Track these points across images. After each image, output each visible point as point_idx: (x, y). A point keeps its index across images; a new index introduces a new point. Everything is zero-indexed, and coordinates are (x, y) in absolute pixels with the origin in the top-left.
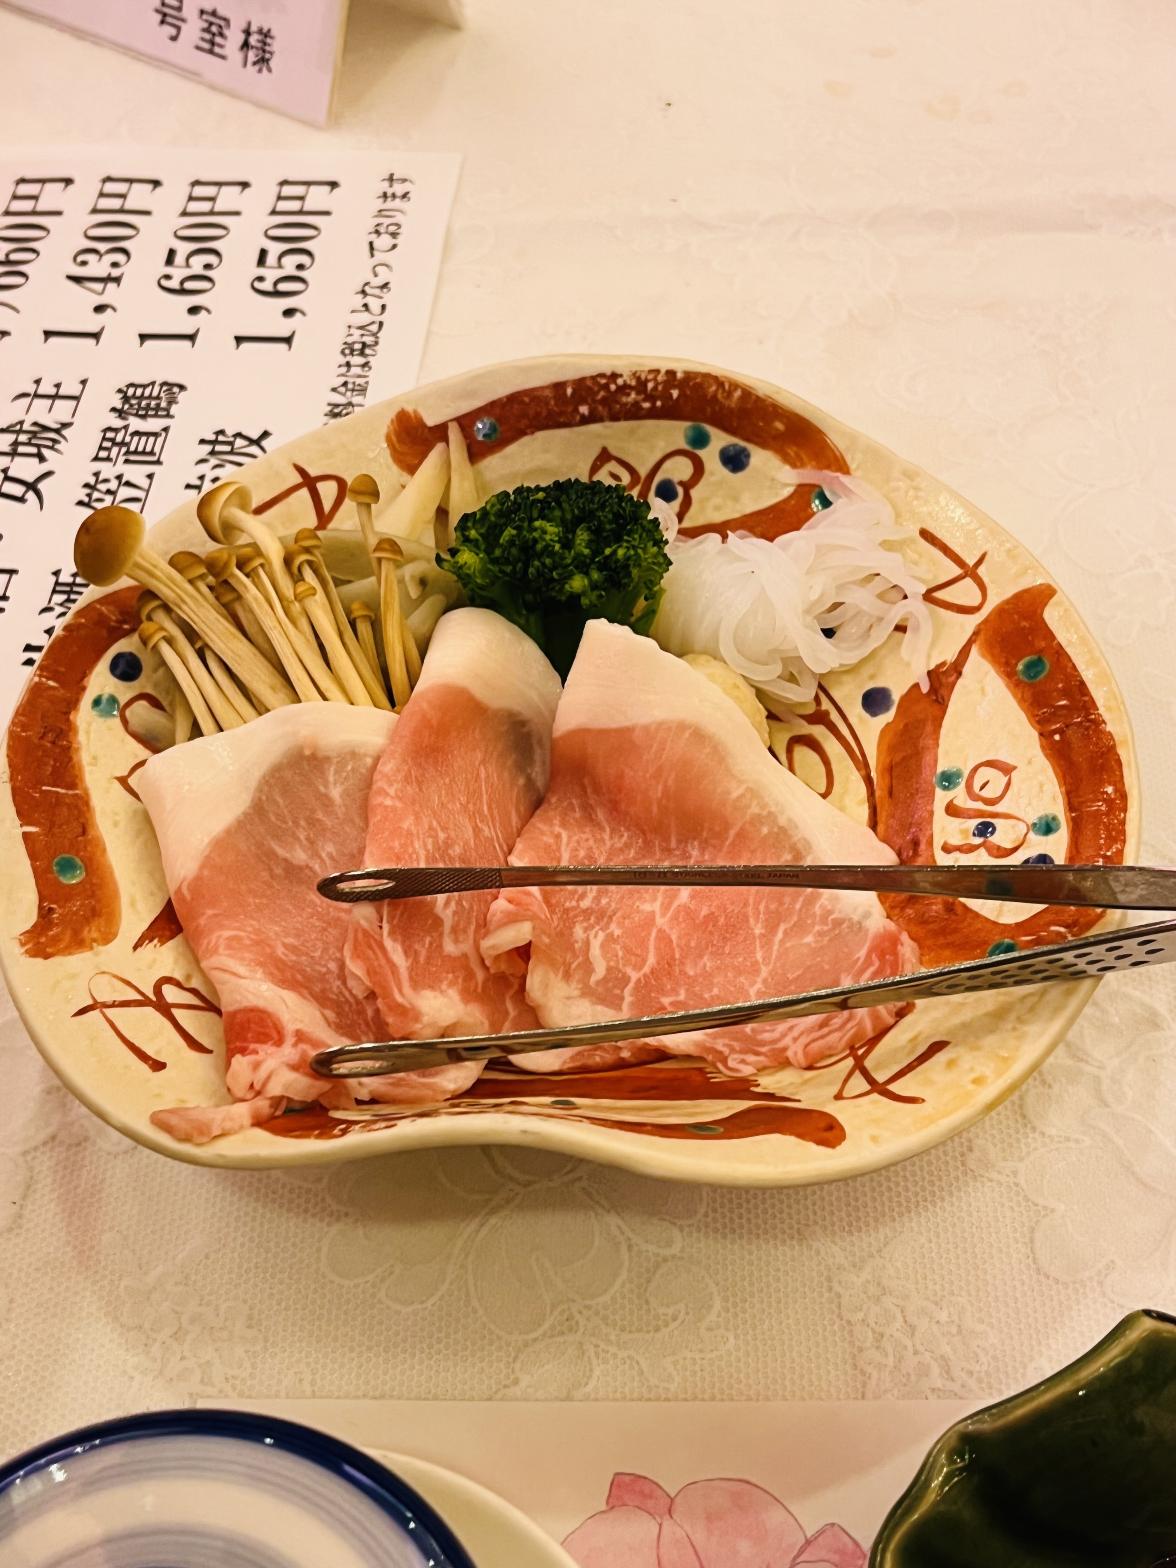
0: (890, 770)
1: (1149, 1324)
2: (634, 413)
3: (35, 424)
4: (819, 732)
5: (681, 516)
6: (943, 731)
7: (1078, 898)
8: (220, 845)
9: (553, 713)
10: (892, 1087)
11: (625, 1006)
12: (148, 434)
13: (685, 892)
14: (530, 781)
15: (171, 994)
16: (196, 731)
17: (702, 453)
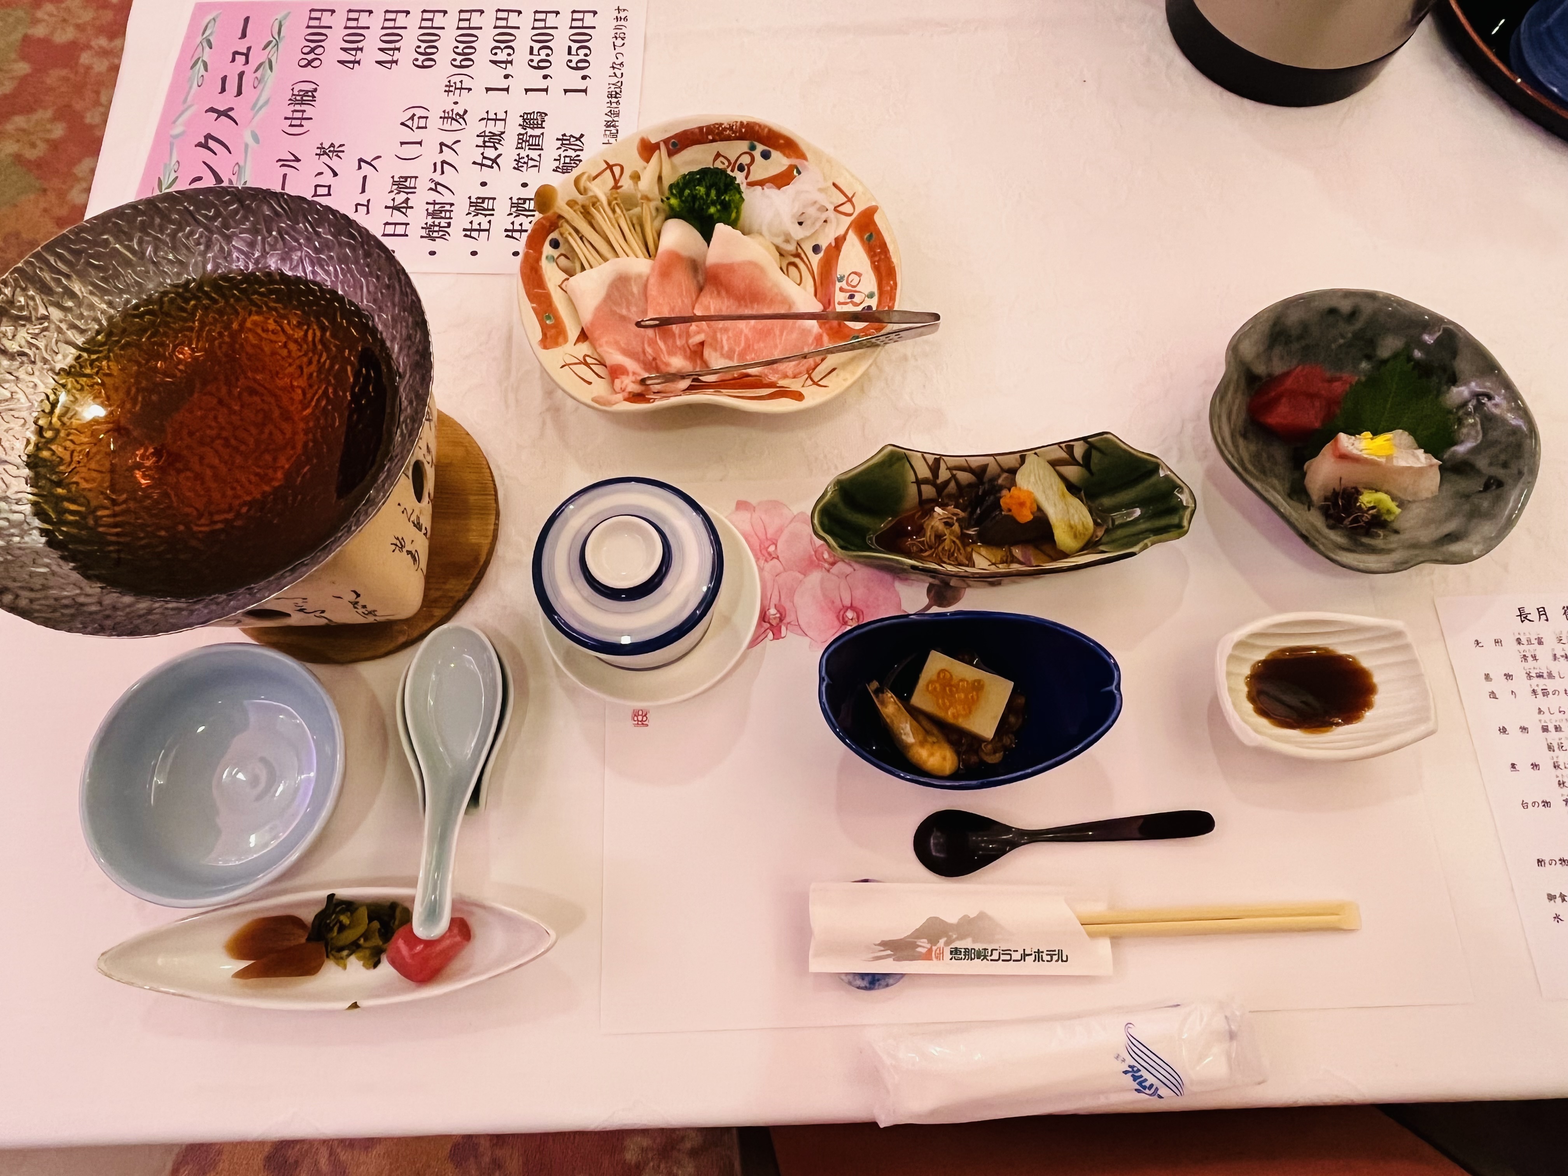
0: (821, 274)
1: (890, 448)
2: (728, 139)
3: (490, 132)
4: (797, 260)
5: (746, 178)
6: (840, 258)
7: (880, 321)
8: (598, 309)
9: (705, 256)
10: (819, 383)
11: (735, 361)
12: (536, 136)
13: (753, 322)
14: (698, 282)
15: (589, 360)
16: (583, 269)
17: (754, 153)
